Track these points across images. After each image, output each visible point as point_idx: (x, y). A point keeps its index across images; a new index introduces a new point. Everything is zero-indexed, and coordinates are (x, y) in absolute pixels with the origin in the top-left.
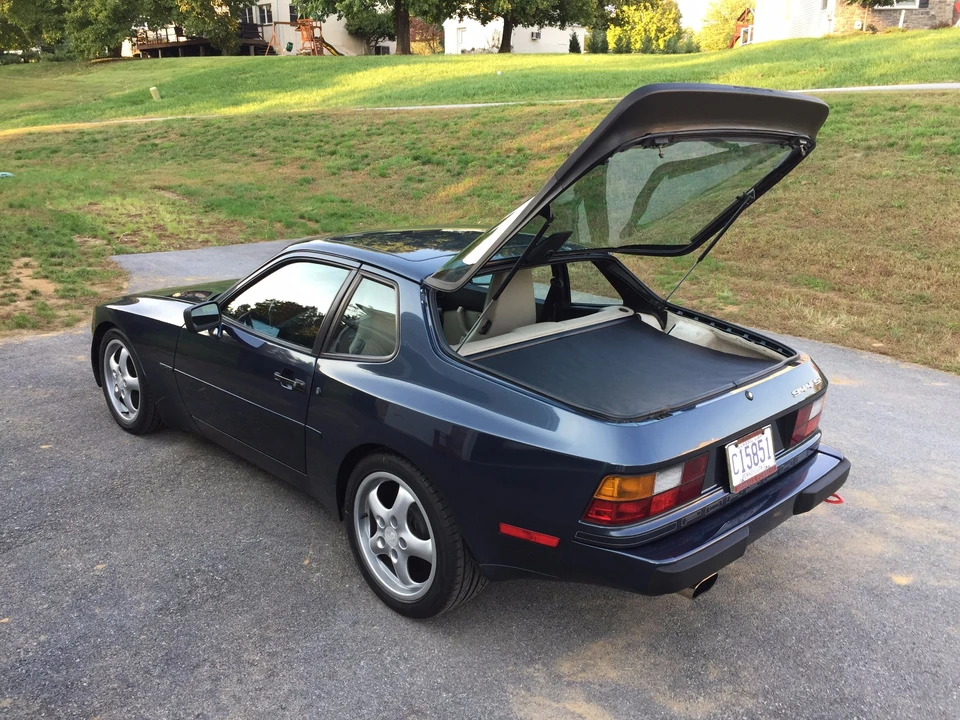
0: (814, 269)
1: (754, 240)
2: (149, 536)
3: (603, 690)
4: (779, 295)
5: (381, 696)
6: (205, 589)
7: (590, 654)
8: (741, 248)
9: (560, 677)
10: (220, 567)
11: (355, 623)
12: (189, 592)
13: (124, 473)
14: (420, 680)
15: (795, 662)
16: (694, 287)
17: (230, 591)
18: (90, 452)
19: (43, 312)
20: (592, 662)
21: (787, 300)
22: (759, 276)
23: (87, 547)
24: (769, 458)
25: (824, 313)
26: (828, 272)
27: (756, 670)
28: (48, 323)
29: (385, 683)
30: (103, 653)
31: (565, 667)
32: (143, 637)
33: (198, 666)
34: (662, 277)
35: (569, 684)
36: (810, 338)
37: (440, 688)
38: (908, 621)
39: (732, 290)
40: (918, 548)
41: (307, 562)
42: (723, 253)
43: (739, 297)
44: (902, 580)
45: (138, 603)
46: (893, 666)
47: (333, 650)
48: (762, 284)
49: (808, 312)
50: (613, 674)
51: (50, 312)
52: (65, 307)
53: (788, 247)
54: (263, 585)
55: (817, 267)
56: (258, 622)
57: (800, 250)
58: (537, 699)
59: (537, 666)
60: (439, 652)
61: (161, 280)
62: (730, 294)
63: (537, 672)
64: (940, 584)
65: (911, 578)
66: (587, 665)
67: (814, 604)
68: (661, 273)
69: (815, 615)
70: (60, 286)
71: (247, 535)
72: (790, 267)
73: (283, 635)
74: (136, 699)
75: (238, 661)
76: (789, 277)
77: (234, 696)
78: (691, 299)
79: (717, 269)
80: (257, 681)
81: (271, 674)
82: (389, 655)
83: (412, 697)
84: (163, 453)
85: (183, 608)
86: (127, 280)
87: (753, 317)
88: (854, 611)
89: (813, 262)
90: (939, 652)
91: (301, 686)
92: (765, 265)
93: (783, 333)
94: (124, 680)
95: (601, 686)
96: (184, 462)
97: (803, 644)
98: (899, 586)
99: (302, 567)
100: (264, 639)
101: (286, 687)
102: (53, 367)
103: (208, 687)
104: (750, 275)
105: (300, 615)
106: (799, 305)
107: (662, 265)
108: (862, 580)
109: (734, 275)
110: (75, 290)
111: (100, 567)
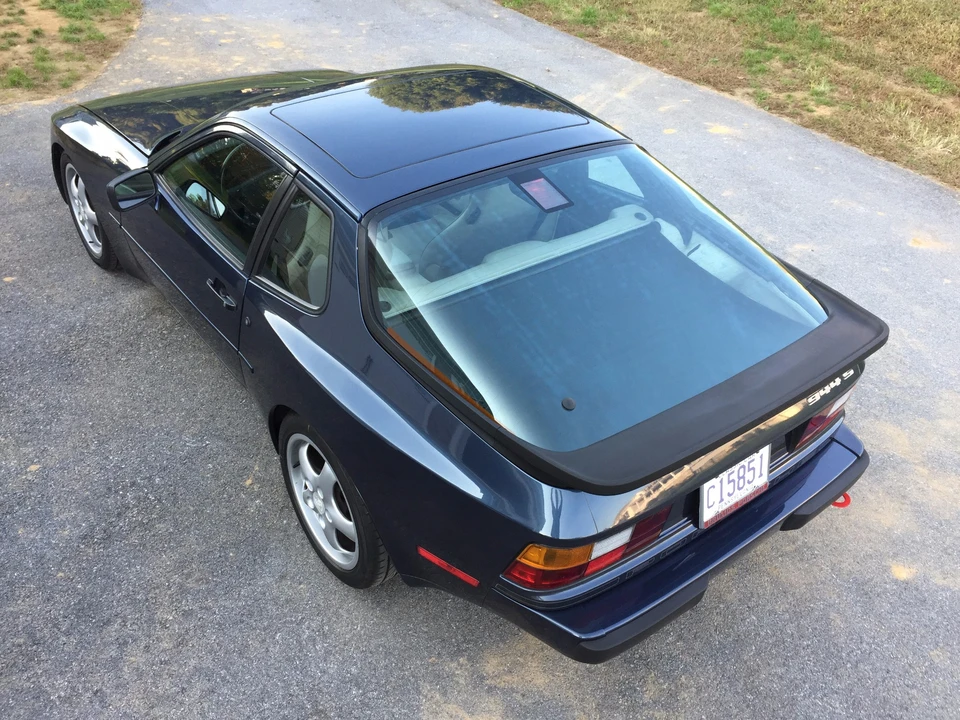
0: (938, 60)
1: (876, 10)
2: (92, 427)
3: (523, 702)
4: (885, 96)
5: (287, 686)
6: (135, 510)
7: (522, 647)
8: (856, 19)
9: (482, 678)
10: (157, 480)
11: (283, 577)
12: (119, 514)
13: (84, 326)
14: (333, 668)
15: (745, 684)
16: (788, 72)
17: (161, 518)
18: (53, 292)
19: (41, 64)
20: (521, 660)
21: (893, 105)
22: (868, 63)
23: (25, 437)
24: (761, 475)
25: (933, 130)
26: (953, 68)
27: (699, 691)
28: (46, 80)
29: (296, 668)
30: (17, 593)
31: (491, 665)
32: (61, 574)
33: (108, 622)
34: (752, 51)
35: (491, 690)
36: (906, 165)
37: (351, 681)
38: (891, 637)
39: (830, 82)
40: (936, 524)
41: (249, 482)
42: (834, 24)
43: (836, 95)
44: (902, 572)
45: (63, 526)
46: (854, 704)
47: (251, 614)
48: (868, 76)
49: (913, 126)
50: (540, 680)
51: (47, 64)
52: (68, 56)
53: (913, 24)
54: (196, 512)
55: (943, 58)
56: (181, 565)
57: (928, 32)
58: (452, 708)
59: (461, 660)
60: (362, 628)
61: (176, 20)
62: (827, 88)
63: (458, 669)
64: (945, 582)
65: (914, 571)
66: (515, 663)
67: (791, 599)
68: (752, 46)
69: (787, 616)
70: (65, 23)
71: (194, 435)
72: (910, 55)
73: (203, 587)
74: (39, 662)
75: (151, 620)
76: (905, 69)
77: (138, 669)
78: (779, 90)
79: (820, 48)
80: (164, 651)
81: (181, 642)
82: (308, 628)
83: (320, 691)
84: (130, 299)
85: (108, 538)
86: (139, 16)
87: (845, 127)
88: (833, 615)
89: (939, 51)
90: (913, 687)
91: (208, 663)
92: (881, 47)
93: (874, 155)
94: (31, 635)
95: (523, 696)
96: (148, 316)
97: (762, 660)
98: (896, 581)
99: (243, 488)
100: (183, 590)
101: (193, 662)
102: (37, 154)
103: (113, 654)
104: (858, 60)
105: (227, 559)
106: (906, 114)
107: (756, 34)
108: (858, 567)
109: (839, 58)
110: (80, 31)
111: (33, 468)
